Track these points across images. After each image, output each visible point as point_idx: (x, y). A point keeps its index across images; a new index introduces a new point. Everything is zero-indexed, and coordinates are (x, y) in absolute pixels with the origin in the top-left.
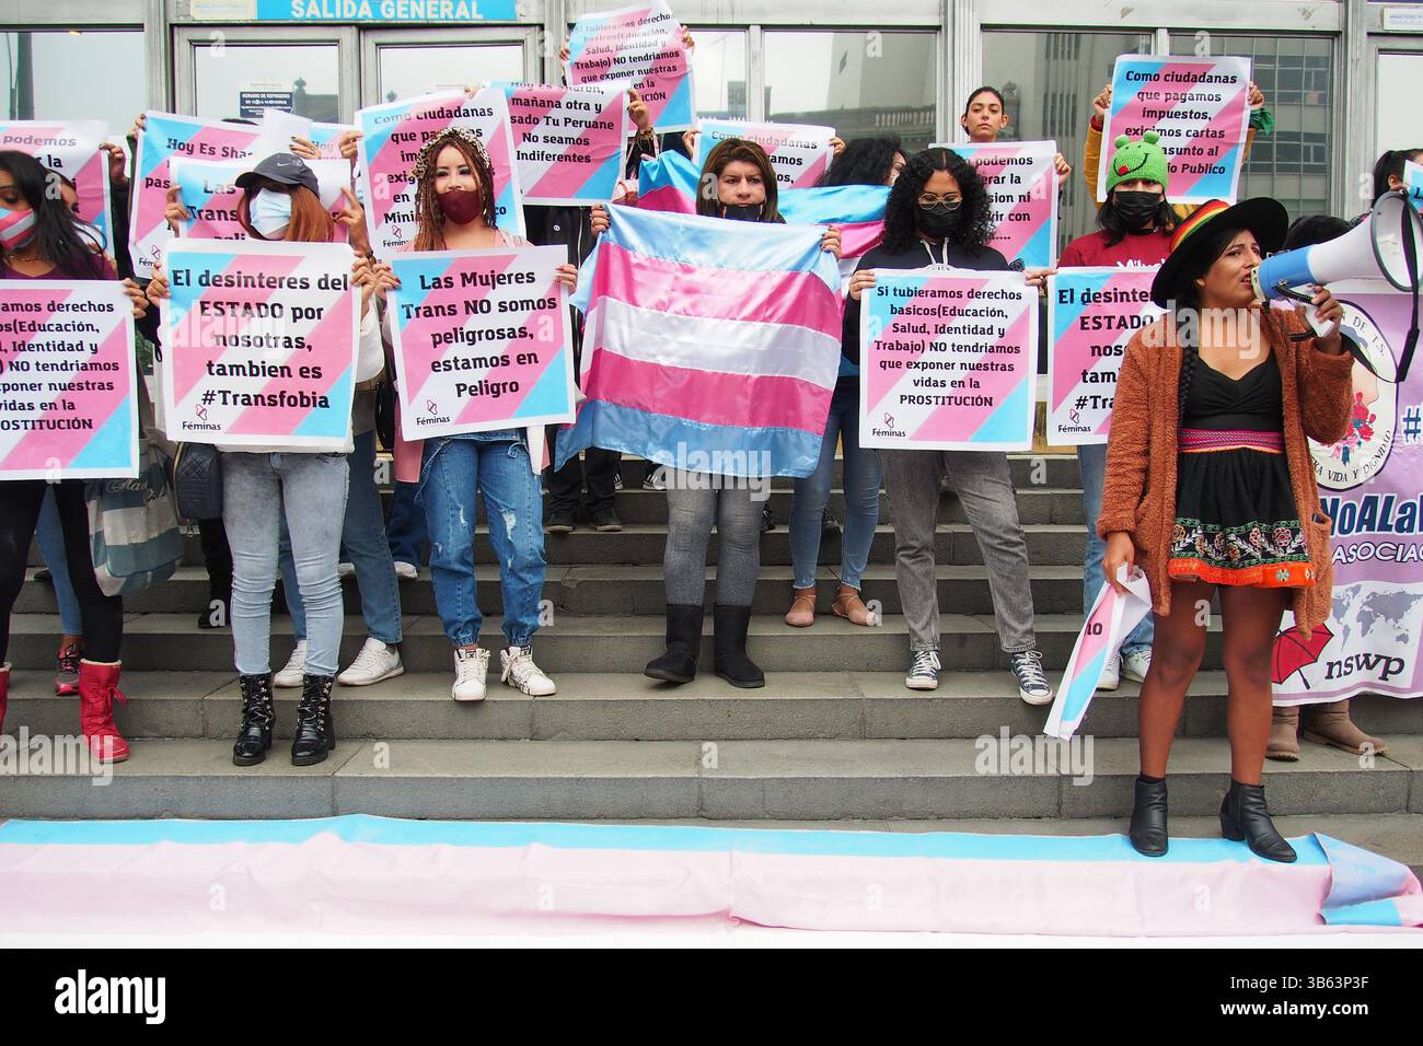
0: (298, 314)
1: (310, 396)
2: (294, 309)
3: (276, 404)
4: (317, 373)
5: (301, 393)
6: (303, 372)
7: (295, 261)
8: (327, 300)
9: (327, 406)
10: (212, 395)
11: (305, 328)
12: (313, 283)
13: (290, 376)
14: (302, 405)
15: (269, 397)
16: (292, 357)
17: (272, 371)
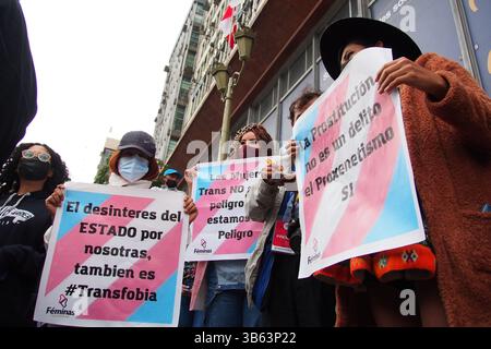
0: (146, 235)
1: (144, 292)
2: (143, 232)
3: (118, 297)
4: (152, 276)
5: (138, 289)
6: (142, 274)
7: (149, 201)
8: (166, 227)
9: (155, 300)
10: (75, 288)
11: (149, 244)
12: (159, 216)
13: (132, 277)
14: (137, 299)
15: (114, 292)
16: (135, 264)
17: (119, 273)
